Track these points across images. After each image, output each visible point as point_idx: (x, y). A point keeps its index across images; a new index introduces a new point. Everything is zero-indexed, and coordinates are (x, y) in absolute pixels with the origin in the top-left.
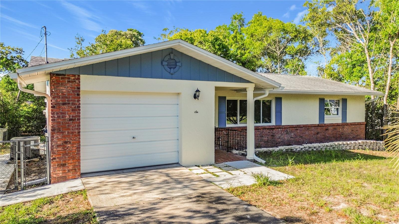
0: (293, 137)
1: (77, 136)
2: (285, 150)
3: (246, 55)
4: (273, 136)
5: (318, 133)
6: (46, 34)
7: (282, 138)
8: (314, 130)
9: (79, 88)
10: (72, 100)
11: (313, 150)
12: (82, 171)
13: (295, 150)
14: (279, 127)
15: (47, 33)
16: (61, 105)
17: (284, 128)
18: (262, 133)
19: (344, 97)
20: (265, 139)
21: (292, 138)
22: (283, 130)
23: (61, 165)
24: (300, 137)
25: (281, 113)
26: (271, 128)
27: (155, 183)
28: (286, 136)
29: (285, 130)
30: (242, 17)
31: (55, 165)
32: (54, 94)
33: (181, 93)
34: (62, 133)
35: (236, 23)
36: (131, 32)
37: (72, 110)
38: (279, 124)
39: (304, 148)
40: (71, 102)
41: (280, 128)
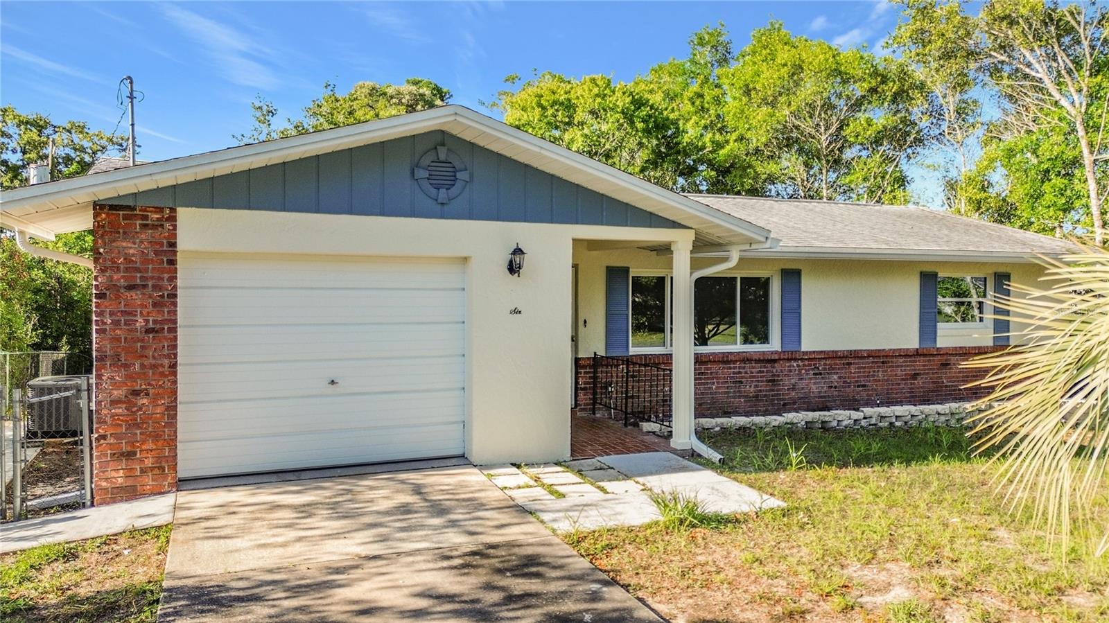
0: (836, 387)
1: (166, 376)
2: (803, 423)
3: (728, 148)
4: (774, 381)
5: (918, 374)
6: (131, 97)
7: (803, 388)
8: (902, 366)
9: (173, 245)
10: (152, 278)
11: (891, 424)
12: (181, 474)
13: (834, 424)
14: (791, 356)
15: (135, 94)
16: (122, 291)
17: (809, 359)
18: (740, 373)
19: (1002, 270)
20: (750, 389)
21: (833, 389)
22: (804, 365)
23: (122, 454)
24: (858, 386)
25: (800, 314)
26: (768, 360)
27: (372, 513)
28: (814, 383)
29: (810, 365)
30: (721, 39)
31: (106, 455)
32: (105, 260)
33: (470, 257)
34: (126, 366)
35: (705, 55)
36: (413, 88)
37: (154, 305)
38: (791, 347)
39: (865, 418)
40: (150, 284)
41: (795, 359)
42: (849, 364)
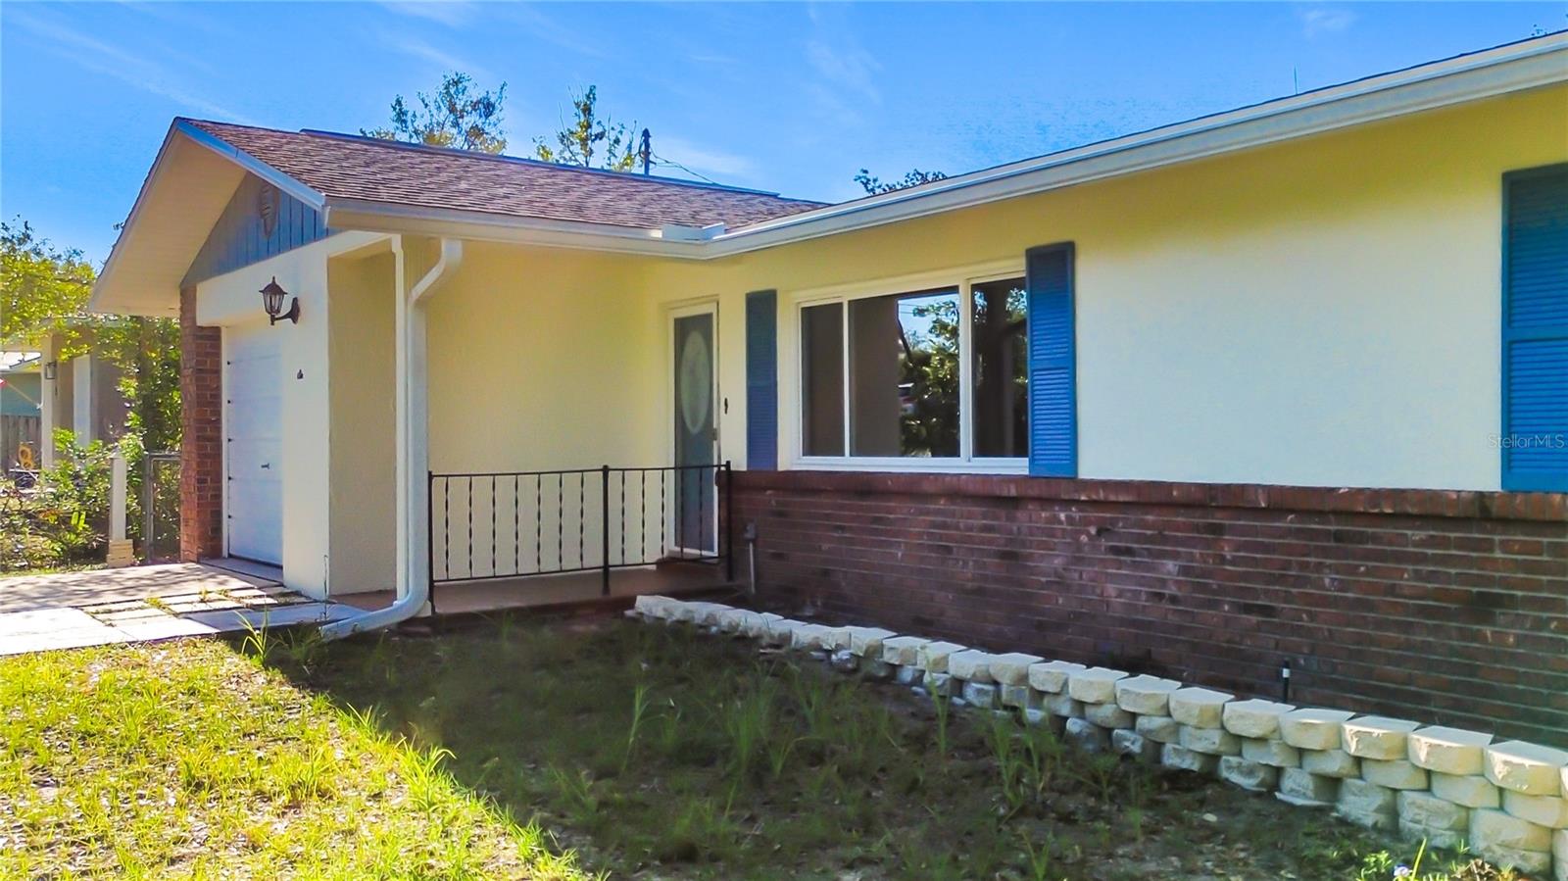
0: (1174, 599)
4: (1015, 555)
7: (1082, 587)
8: (1423, 559)
14: (1046, 490)
21: (1166, 606)
22: (1084, 522)
24: (1248, 609)
25: (1072, 373)
26: (998, 499)
28: (1113, 578)
29: (1103, 522)
41: (1067, 503)
42: (1217, 530)
